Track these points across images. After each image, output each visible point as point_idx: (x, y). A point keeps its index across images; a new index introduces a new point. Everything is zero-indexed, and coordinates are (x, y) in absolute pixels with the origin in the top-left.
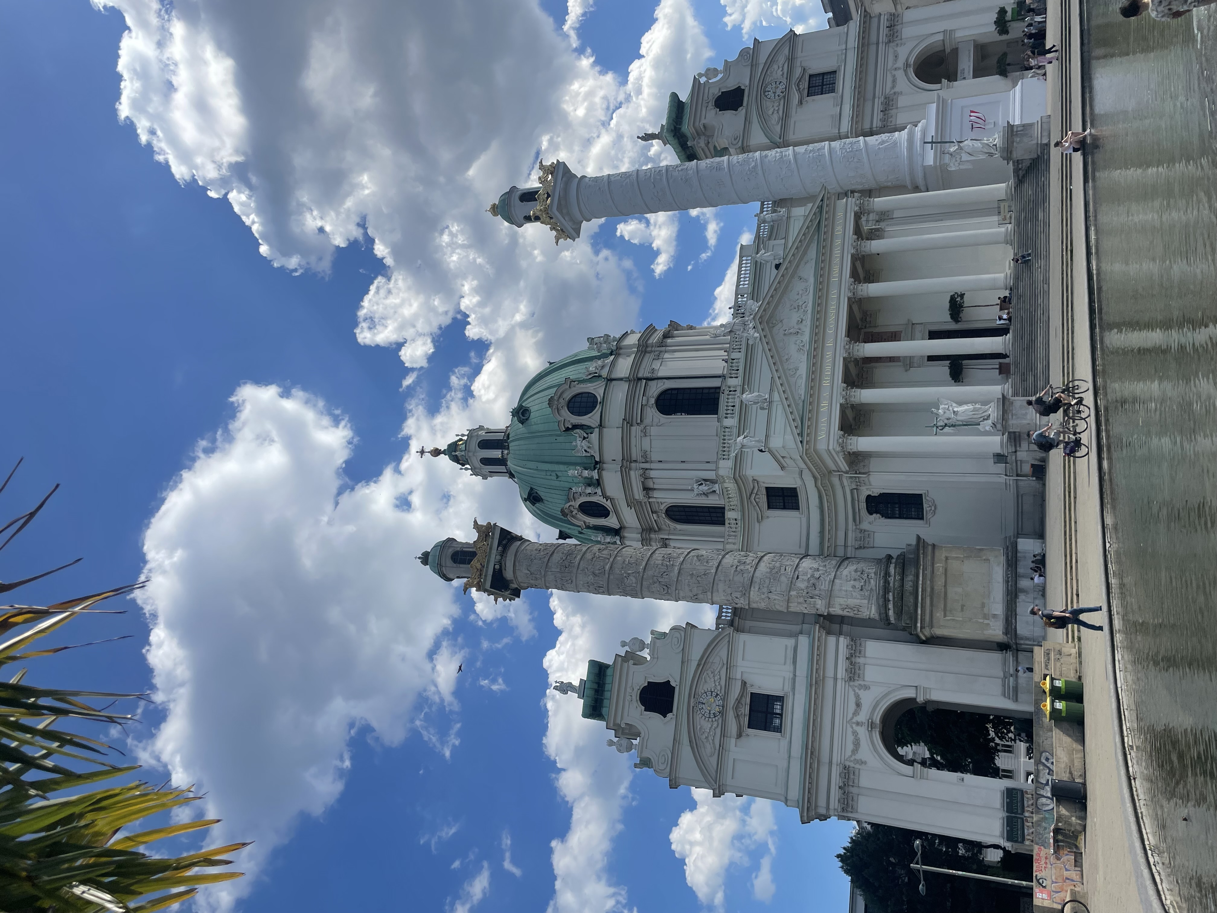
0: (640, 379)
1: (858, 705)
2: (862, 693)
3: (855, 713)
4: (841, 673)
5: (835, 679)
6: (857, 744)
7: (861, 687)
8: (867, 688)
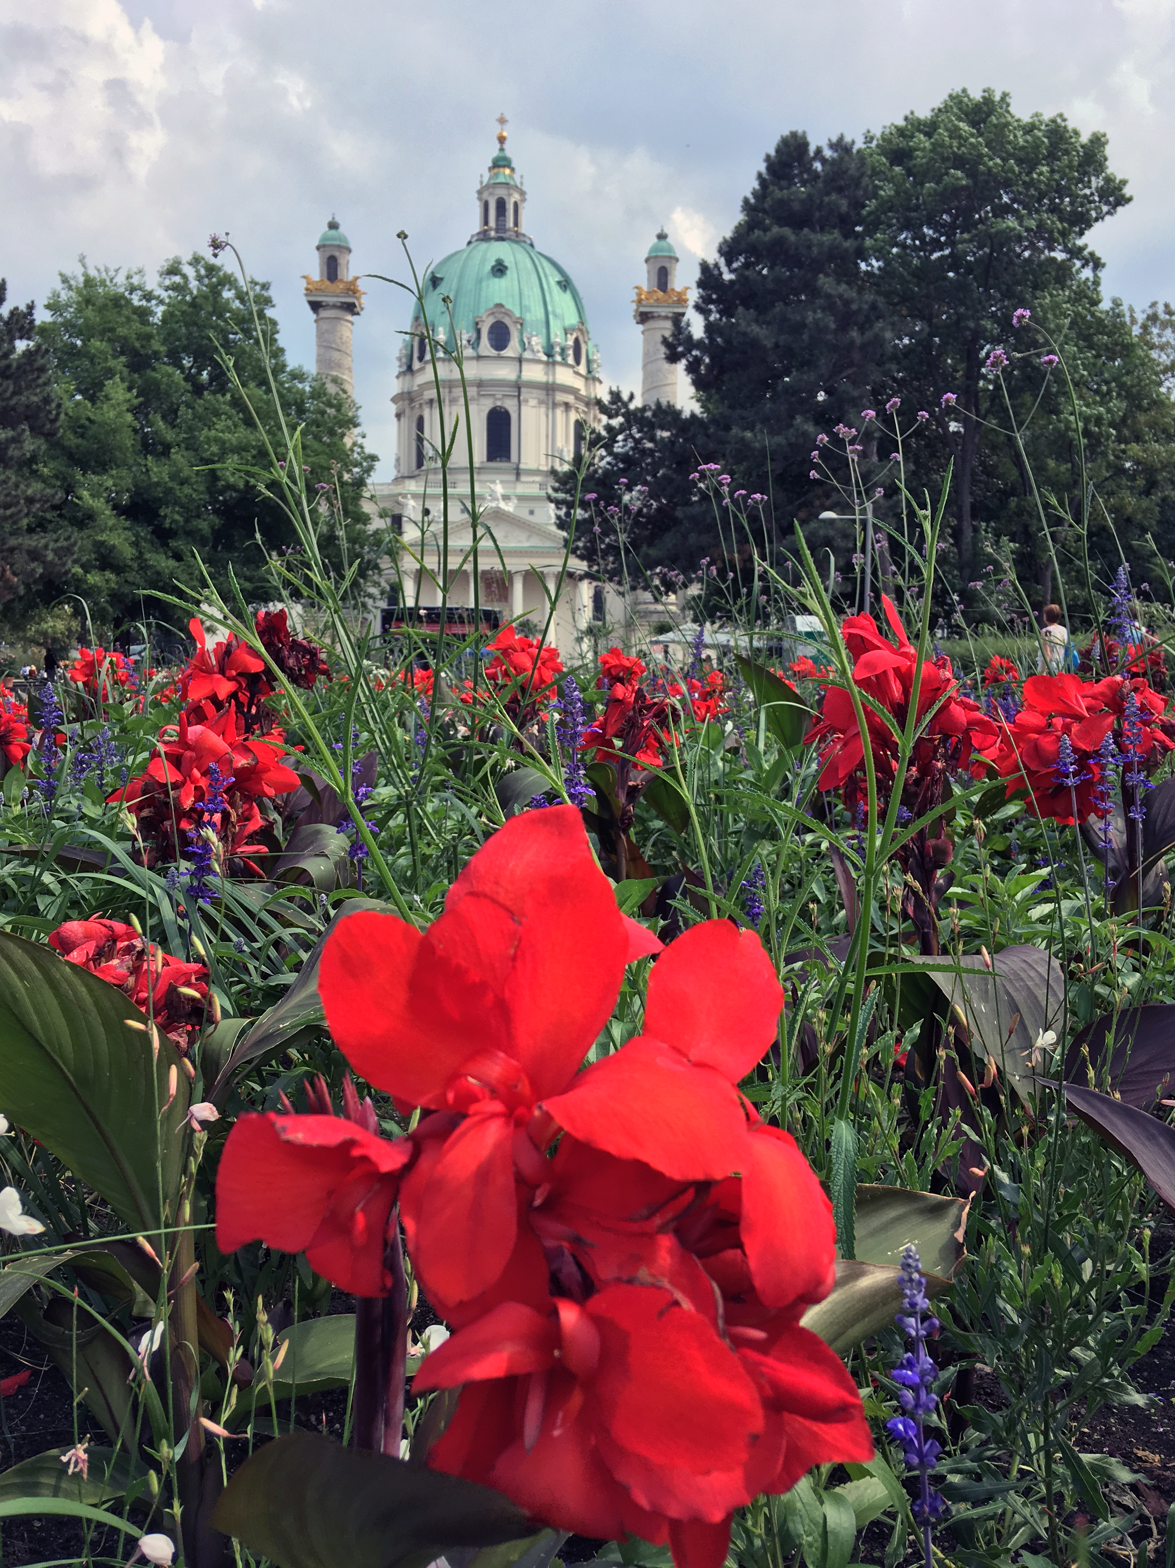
0: (519, 388)
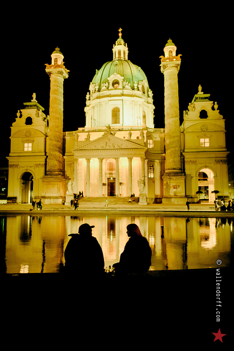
1: (31, 167)
2: (33, 167)
3: (29, 166)
4: (37, 163)
5: (35, 162)
6: (22, 167)
7: (35, 167)
8: (34, 168)
